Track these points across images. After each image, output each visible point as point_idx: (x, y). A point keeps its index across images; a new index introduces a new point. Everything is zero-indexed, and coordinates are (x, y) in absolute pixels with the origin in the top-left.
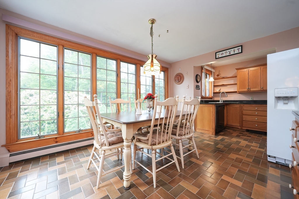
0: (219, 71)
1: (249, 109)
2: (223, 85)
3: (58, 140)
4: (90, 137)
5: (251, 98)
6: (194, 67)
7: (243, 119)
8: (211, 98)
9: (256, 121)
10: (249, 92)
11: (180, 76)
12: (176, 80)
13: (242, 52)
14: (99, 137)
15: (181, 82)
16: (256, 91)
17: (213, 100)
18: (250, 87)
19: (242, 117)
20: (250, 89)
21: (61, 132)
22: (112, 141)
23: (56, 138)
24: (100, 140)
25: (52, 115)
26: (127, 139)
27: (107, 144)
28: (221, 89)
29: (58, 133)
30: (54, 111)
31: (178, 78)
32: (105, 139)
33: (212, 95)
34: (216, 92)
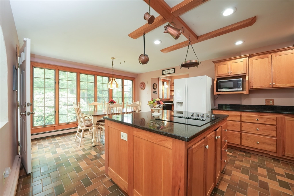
3: (55, 128)
4: (75, 127)
6: (151, 78)
8: (169, 100)
11: (143, 84)
12: (140, 87)
13: (175, 72)
14: (81, 124)
15: (144, 88)
21: (57, 123)
22: (88, 125)
23: (54, 127)
24: (81, 125)
25: (40, 113)
26: (94, 123)
27: (85, 126)
29: (55, 124)
30: (42, 110)
31: (142, 86)
32: (84, 124)
33: (169, 97)
34: (172, 95)
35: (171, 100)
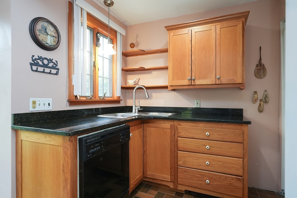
0: (137, 37)
1: (191, 136)
2: (142, 70)
5: (196, 103)
7: (179, 162)
8: (118, 101)
9: (207, 168)
10: (192, 87)
16: (206, 87)
17: (122, 104)
18: (193, 75)
19: (176, 156)
20: (194, 80)
28: (139, 79)
33: (118, 93)
34: (128, 85)
35: (125, 102)
